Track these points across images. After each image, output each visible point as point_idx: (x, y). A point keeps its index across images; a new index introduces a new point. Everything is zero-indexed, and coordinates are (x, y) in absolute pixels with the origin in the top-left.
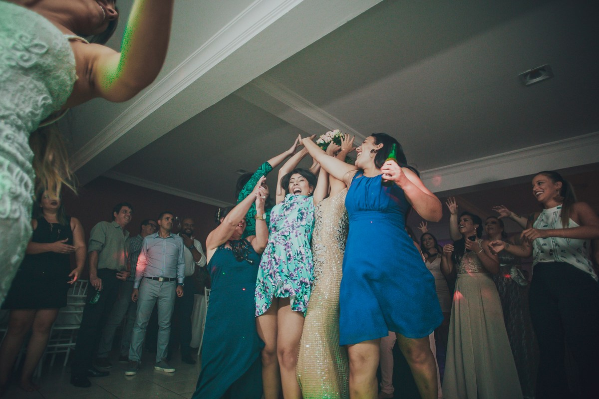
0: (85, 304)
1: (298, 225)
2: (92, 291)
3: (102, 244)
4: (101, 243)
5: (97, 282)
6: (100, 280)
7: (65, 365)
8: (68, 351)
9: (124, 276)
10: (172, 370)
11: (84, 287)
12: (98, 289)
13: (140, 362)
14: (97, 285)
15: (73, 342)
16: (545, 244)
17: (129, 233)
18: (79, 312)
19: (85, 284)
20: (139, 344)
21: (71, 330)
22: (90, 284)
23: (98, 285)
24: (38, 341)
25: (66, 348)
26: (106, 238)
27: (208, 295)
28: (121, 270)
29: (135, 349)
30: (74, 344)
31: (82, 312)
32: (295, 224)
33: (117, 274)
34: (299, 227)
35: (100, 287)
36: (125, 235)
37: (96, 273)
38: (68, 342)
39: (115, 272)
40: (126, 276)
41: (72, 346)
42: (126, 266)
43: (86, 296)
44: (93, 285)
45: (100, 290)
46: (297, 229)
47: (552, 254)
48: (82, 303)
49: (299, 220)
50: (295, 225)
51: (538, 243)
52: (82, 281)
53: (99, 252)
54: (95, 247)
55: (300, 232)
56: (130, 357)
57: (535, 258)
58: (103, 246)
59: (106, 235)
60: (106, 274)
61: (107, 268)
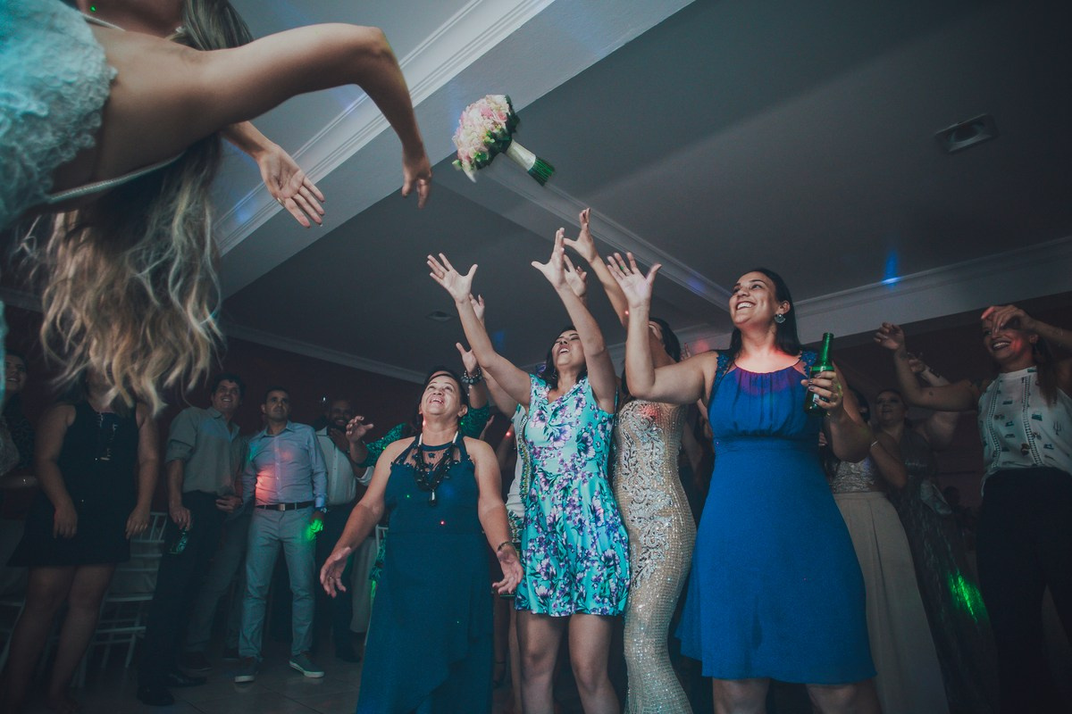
0: (161, 555)
1: (583, 461)
2: (173, 531)
3: (190, 448)
4: (189, 445)
5: (182, 516)
6: (188, 511)
7: (127, 666)
8: (133, 640)
9: (230, 505)
10: (318, 674)
11: (159, 525)
12: (184, 528)
13: (261, 659)
14: (182, 519)
15: (141, 625)
16: (1012, 436)
17: (238, 428)
18: (150, 570)
19: (161, 520)
20: (255, 626)
21: (137, 603)
22: (170, 518)
23: (184, 520)
24: (80, 622)
25: (129, 636)
26: (197, 437)
27: (381, 538)
28: (225, 495)
29: (249, 637)
30: (144, 628)
31: (156, 569)
32: (577, 463)
33: (217, 501)
34: (585, 464)
35: (188, 524)
36: (231, 431)
37: (179, 498)
38: (132, 624)
39: (213, 497)
40: (233, 504)
41: (139, 631)
42: (233, 486)
43: (163, 541)
44: (175, 521)
45: (187, 529)
46: (583, 469)
47: (1027, 453)
48: (157, 555)
49: (582, 453)
50: (578, 465)
51: (996, 434)
52: (157, 515)
53: (185, 462)
54: (176, 453)
55: (588, 473)
56: (240, 652)
57: (991, 462)
58: (193, 451)
59: (196, 431)
60: (199, 501)
61: (198, 491)
